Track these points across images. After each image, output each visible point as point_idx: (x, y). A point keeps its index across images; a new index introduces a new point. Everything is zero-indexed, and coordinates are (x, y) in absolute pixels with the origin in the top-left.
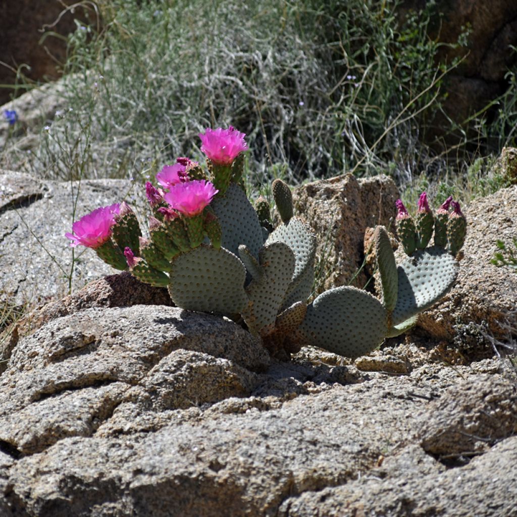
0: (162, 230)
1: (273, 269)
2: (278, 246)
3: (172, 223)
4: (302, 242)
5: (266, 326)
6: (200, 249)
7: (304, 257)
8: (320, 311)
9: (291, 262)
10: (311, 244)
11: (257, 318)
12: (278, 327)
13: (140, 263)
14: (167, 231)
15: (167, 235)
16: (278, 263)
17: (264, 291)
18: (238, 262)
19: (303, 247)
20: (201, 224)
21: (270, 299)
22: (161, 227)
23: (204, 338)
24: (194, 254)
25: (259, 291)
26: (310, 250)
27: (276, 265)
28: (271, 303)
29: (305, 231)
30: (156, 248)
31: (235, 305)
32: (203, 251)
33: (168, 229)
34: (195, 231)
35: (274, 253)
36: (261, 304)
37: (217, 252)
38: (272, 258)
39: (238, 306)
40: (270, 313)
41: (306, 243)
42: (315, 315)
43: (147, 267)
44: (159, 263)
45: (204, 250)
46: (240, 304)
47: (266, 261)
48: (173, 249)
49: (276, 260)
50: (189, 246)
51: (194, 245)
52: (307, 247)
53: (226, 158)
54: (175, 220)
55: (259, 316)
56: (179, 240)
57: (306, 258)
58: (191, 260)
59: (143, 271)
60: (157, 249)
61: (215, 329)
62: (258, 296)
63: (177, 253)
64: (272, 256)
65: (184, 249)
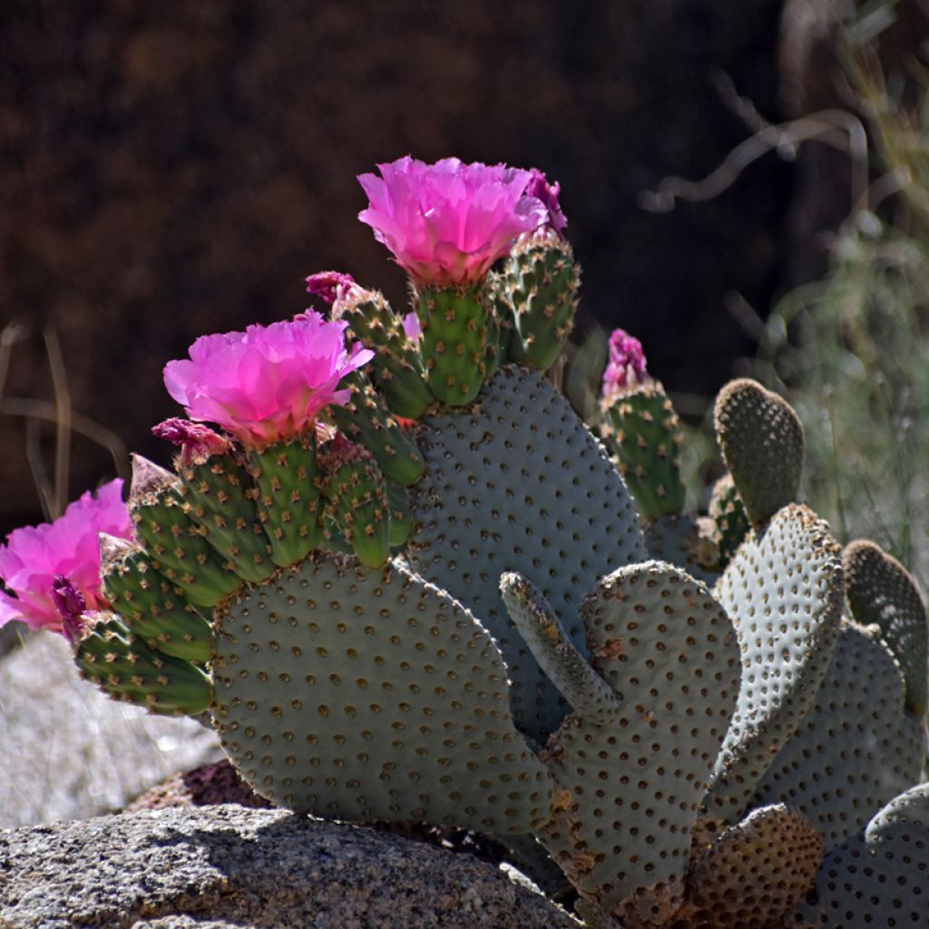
0: (170, 501)
1: (639, 668)
2: (652, 584)
3: (198, 470)
4: (795, 590)
5: (640, 891)
6: (309, 568)
7: (798, 641)
8: (890, 856)
9: (717, 649)
10: (821, 595)
11: (599, 858)
12: (699, 900)
13: (100, 628)
14: (187, 507)
15: (188, 520)
16: (660, 646)
17: (615, 754)
18: (463, 623)
19: (796, 607)
20: (303, 474)
21: (643, 784)
22: (168, 492)
23: (320, 898)
24: (291, 588)
25: (593, 753)
26: (816, 615)
27: (652, 653)
28: (648, 800)
29: (808, 549)
30: (151, 570)
31: (492, 799)
32: (321, 576)
33: (188, 495)
34: (280, 499)
35: (639, 608)
36: (608, 804)
37: (372, 581)
38: (632, 626)
39: (505, 803)
40: (650, 839)
41: (808, 592)
42: (869, 872)
43: (127, 642)
44: (167, 624)
45: (326, 573)
46: (513, 796)
47: (608, 636)
48: (210, 573)
49: (650, 634)
50: (266, 558)
51: (283, 555)
52: (808, 608)
53: (449, 258)
54: (211, 462)
55: (608, 849)
56: (228, 537)
57: (804, 645)
58: (282, 611)
59: (110, 657)
60: (156, 573)
61: (374, 869)
62: (593, 770)
63: (229, 587)
64: (633, 617)
65: (251, 572)
